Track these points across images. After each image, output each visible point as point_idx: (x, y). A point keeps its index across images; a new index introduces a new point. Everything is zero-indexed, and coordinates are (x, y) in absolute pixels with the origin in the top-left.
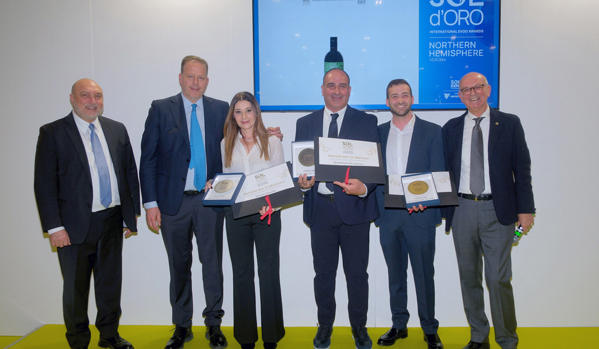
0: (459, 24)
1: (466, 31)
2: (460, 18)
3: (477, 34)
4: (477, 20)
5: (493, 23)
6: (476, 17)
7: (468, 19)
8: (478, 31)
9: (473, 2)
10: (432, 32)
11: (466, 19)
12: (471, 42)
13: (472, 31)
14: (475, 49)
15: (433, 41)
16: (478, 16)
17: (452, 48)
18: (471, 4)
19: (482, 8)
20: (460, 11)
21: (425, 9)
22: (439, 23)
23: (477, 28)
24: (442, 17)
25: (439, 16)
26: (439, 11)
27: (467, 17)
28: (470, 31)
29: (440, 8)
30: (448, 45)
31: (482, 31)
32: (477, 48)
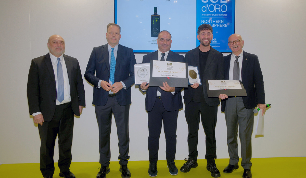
0: (216, 11)
1: (219, 15)
2: (216, 9)
3: (224, 16)
4: (224, 10)
5: (232, 11)
6: (224, 8)
7: (220, 9)
8: (224, 15)
9: (222, 1)
10: (203, 15)
11: (219, 9)
12: (221, 20)
13: (222, 15)
14: (223, 23)
15: (203, 19)
16: (225, 7)
17: (212, 23)
18: (221, 2)
19: (227, 4)
20: (216, 5)
21: (199, 4)
22: (206, 11)
23: (224, 13)
24: (207, 8)
25: (206, 7)
26: (206, 5)
27: (220, 8)
28: (221, 15)
29: (207, 3)
30: (210, 21)
31: (227, 15)
32: (225, 23)
